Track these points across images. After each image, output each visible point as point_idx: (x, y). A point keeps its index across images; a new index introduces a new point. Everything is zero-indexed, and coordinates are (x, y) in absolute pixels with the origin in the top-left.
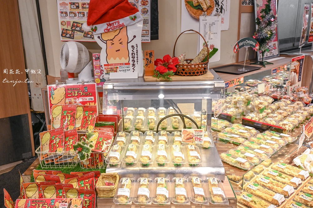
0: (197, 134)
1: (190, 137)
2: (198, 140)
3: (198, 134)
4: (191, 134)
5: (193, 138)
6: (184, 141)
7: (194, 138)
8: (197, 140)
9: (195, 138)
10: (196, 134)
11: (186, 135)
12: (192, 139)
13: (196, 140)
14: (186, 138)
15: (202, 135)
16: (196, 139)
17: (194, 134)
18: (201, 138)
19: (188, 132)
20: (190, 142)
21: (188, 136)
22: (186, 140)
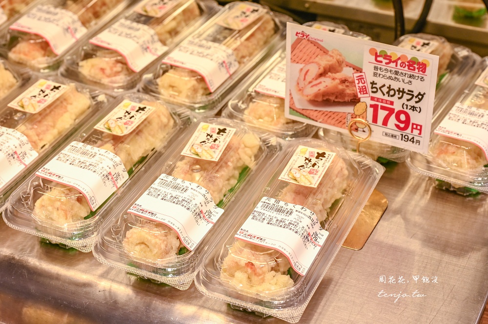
0: (388, 82)
1: (342, 94)
2: (393, 120)
3: (396, 85)
4: (347, 72)
5: (355, 101)
6: (298, 106)
7: (366, 100)
8: (385, 123)
9: (375, 107)
10: (380, 82)
11: (314, 70)
12: (349, 110)
13: (375, 120)
14: (311, 91)
15: (421, 96)
16: (382, 114)
17: (369, 77)
18: (415, 118)
19: (325, 52)
20: (340, 122)
21: (327, 83)
22: (314, 102)
